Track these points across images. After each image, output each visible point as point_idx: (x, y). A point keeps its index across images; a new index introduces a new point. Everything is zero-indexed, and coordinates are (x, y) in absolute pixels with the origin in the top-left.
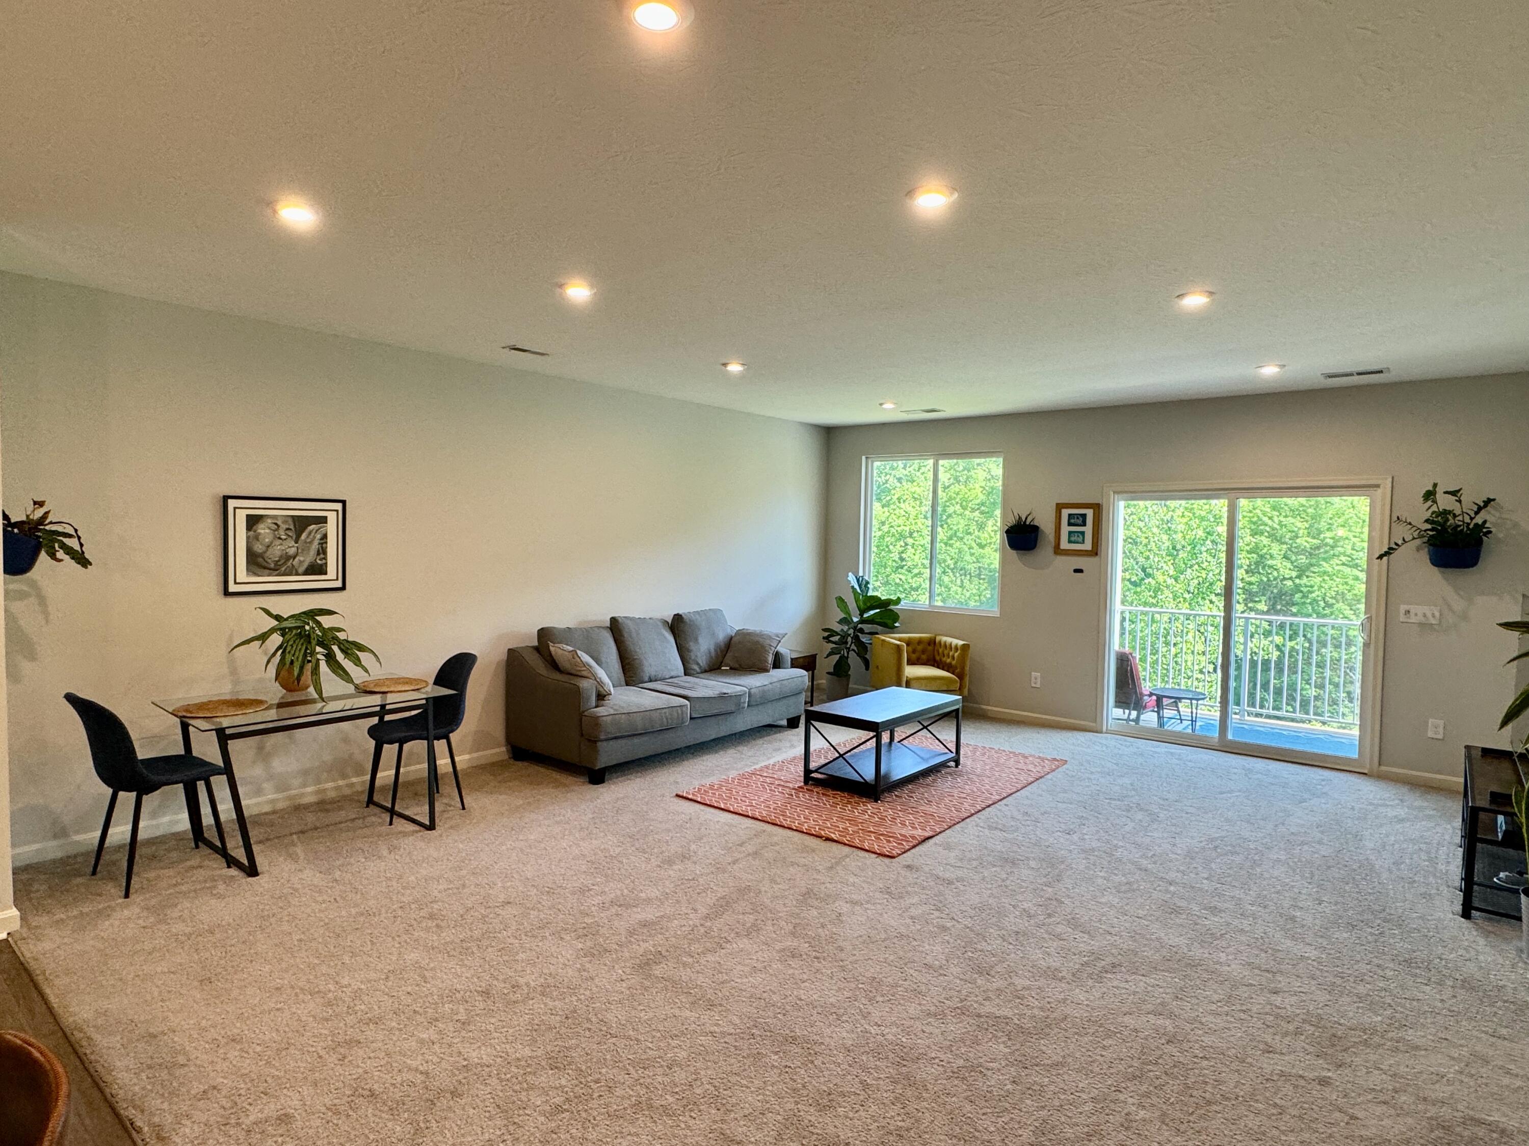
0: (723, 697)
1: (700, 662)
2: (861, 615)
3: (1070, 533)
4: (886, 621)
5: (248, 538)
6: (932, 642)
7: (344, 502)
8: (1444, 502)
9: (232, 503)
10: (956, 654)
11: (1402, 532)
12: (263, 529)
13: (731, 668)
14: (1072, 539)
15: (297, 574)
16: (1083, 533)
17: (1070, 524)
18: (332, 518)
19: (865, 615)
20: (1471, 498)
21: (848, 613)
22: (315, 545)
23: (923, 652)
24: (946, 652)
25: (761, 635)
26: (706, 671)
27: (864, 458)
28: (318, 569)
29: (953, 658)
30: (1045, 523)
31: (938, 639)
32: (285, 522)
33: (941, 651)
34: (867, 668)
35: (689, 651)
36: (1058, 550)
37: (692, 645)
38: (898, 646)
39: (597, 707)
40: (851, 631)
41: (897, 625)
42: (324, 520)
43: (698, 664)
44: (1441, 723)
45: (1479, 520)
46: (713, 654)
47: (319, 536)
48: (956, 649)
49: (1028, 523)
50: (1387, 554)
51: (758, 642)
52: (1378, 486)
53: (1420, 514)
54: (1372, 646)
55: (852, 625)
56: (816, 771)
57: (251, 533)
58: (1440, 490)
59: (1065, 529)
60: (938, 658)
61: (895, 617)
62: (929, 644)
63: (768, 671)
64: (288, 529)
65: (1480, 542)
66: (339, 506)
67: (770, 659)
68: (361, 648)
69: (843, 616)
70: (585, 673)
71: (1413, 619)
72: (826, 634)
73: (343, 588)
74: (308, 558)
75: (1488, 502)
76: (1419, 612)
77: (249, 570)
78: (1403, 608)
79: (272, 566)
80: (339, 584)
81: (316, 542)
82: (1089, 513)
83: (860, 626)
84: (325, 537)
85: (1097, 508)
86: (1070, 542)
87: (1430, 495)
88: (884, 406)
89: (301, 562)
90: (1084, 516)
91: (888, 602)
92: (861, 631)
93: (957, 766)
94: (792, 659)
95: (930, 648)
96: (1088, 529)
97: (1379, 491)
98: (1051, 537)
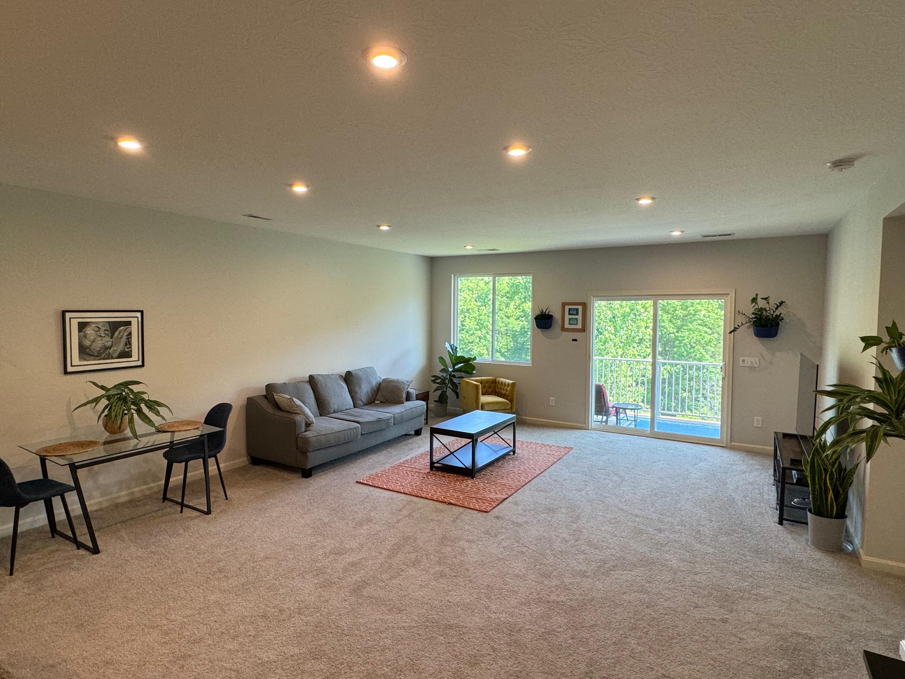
0: (379, 421)
1: (363, 399)
2: (454, 367)
3: (570, 319)
4: (468, 370)
5: (79, 337)
6: (494, 382)
7: (142, 312)
8: (761, 304)
9: (68, 315)
10: (508, 389)
11: (741, 319)
12: (89, 331)
13: (381, 402)
14: (571, 322)
15: (113, 358)
16: (577, 319)
17: (570, 314)
19: (456, 367)
20: (774, 301)
21: (446, 366)
22: (124, 340)
23: (490, 387)
24: (502, 387)
25: (397, 382)
26: (366, 405)
27: (453, 275)
28: (127, 355)
29: (507, 390)
30: (556, 313)
31: (497, 379)
32: (104, 326)
33: (499, 386)
34: (458, 398)
35: (356, 393)
36: (563, 329)
37: (357, 389)
38: (476, 385)
39: (305, 432)
40: (448, 376)
41: (474, 372)
42: (129, 323)
43: (361, 400)
44: (760, 418)
45: (777, 313)
46: (370, 394)
47: (126, 334)
48: (508, 385)
49: (547, 313)
50: (734, 331)
51: (396, 386)
52: (728, 294)
53: (750, 310)
54: (726, 379)
55: (449, 373)
56: (437, 463)
57: (82, 334)
58: (759, 297)
59: (567, 317)
60: (497, 390)
61: (473, 368)
62: (493, 383)
63: (403, 403)
64: (105, 330)
65: (778, 324)
66: (139, 315)
67: (404, 396)
68: (160, 404)
69: (443, 367)
70: (297, 412)
71: (746, 365)
72: (433, 379)
73: (143, 365)
74: (120, 347)
75: (782, 303)
76: (750, 361)
77: (81, 358)
78: (742, 359)
79: (96, 354)
80: (140, 363)
81: (125, 337)
82: (580, 308)
83: (453, 373)
84: (130, 334)
85: (584, 305)
86: (570, 324)
87: (754, 300)
88: (467, 247)
89: (115, 351)
90: (577, 310)
91: (469, 359)
92: (454, 376)
93: (514, 454)
94: (416, 395)
95: (493, 385)
96: (580, 317)
97: (729, 297)
98: (560, 322)
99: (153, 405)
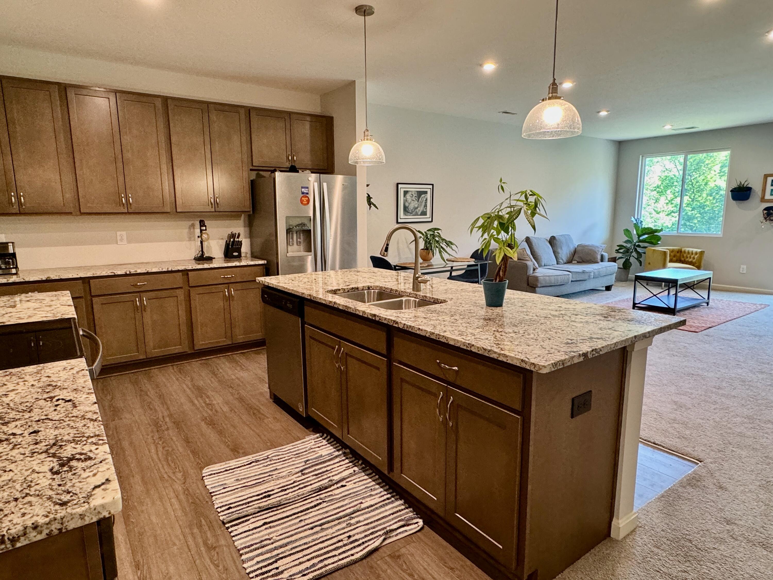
0: (584, 272)
1: (563, 259)
2: (639, 238)
3: (772, 190)
4: (653, 241)
5: (404, 200)
6: (680, 251)
7: (433, 185)
9: (400, 186)
10: (696, 257)
12: (408, 196)
13: (578, 262)
15: (418, 215)
17: (772, 185)
18: (429, 191)
19: (641, 238)
21: (631, 238)
22: (423, 204)
23: (674, 256)
24: (688, 256)
25: (593, 246)
26: (565, 263)
27: (641, 156)
28: (424, 213)
29: (694, 258)
30: (756, 186)
31: (683, 249)
32: (415, 194)
33: (685, 255)
34: (641, 265)
35: (558, 253)
36: (763, 200)
37: (559, 250)
38: (665, 252)
39: (533, 273)
40: (633, 247)
41: (659, 242)
42: (426, 193)
43: (563, 260)
46: (568, 255)
47: (425, 199)
48: (696, 253)
49: (745, 186)
51: (591, 250)
55: (633, 243)
56: (639, 303)
57: (405, 198)
59: (769, 188)
60: (683, 259)
61: (659, 238)
62: (678, 252)
63: (598, 263)
64: (416, 197)
66: (431, 187)
67: (599, 257)
68: (452, 243)
69: (627, 239)
70: (527, 259)
72: (618, 248)
73: (432, 221)
74: (421, 209)
77: (405, 214)
79: (411, 212)
80: (430, 220)
81: (424, 202)
83: (637, 244)
84: (426, 200)
86: (771, 195)
88: (665, 127)
89: (419, 210)
91: (656, 231)
92: (639, 246)
93: (708, 305)
94: (609, 258)
95: (678, 255)
98: (760, 193)
99: (449, 244)
